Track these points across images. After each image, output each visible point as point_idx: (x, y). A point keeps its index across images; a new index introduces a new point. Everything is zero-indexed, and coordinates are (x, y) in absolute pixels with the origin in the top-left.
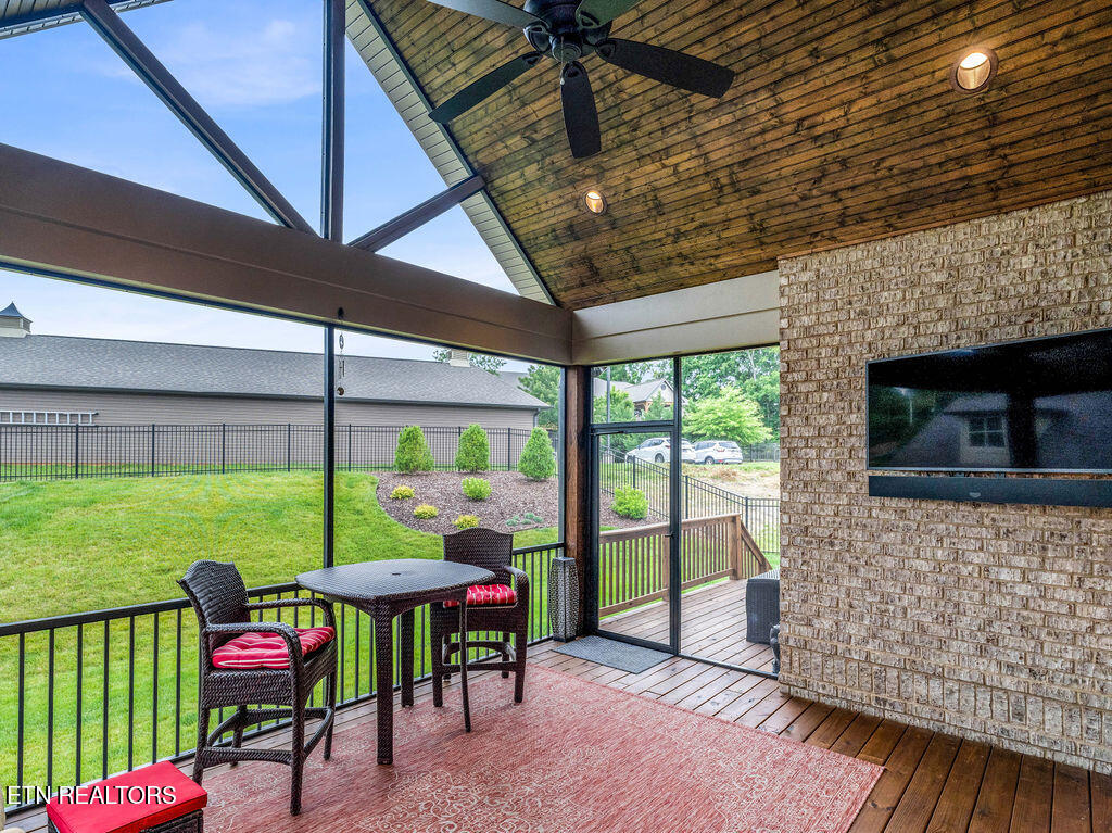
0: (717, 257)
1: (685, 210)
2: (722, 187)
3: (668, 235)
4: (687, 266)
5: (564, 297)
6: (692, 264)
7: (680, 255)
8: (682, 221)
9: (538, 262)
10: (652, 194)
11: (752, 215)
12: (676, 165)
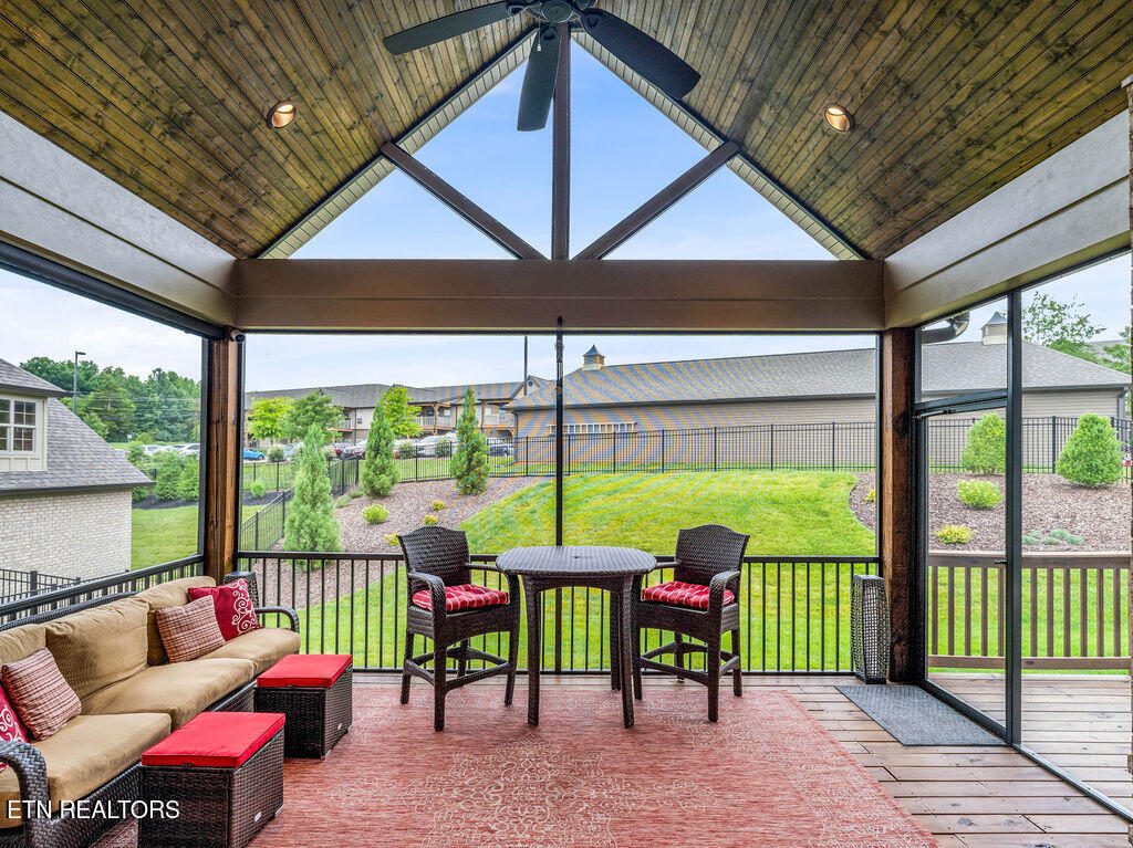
0: (1021, 123)
1: (942, 77)
2: (972, 20)
3: (940, 122)
4: (988, 154)
5: (869, 244)
6: (992, 147)
7: (969, 143)
8: (946, 94)
9: (823, 212)
10: (891, 77)
11: (1040, 36)
12: (898, 25)
